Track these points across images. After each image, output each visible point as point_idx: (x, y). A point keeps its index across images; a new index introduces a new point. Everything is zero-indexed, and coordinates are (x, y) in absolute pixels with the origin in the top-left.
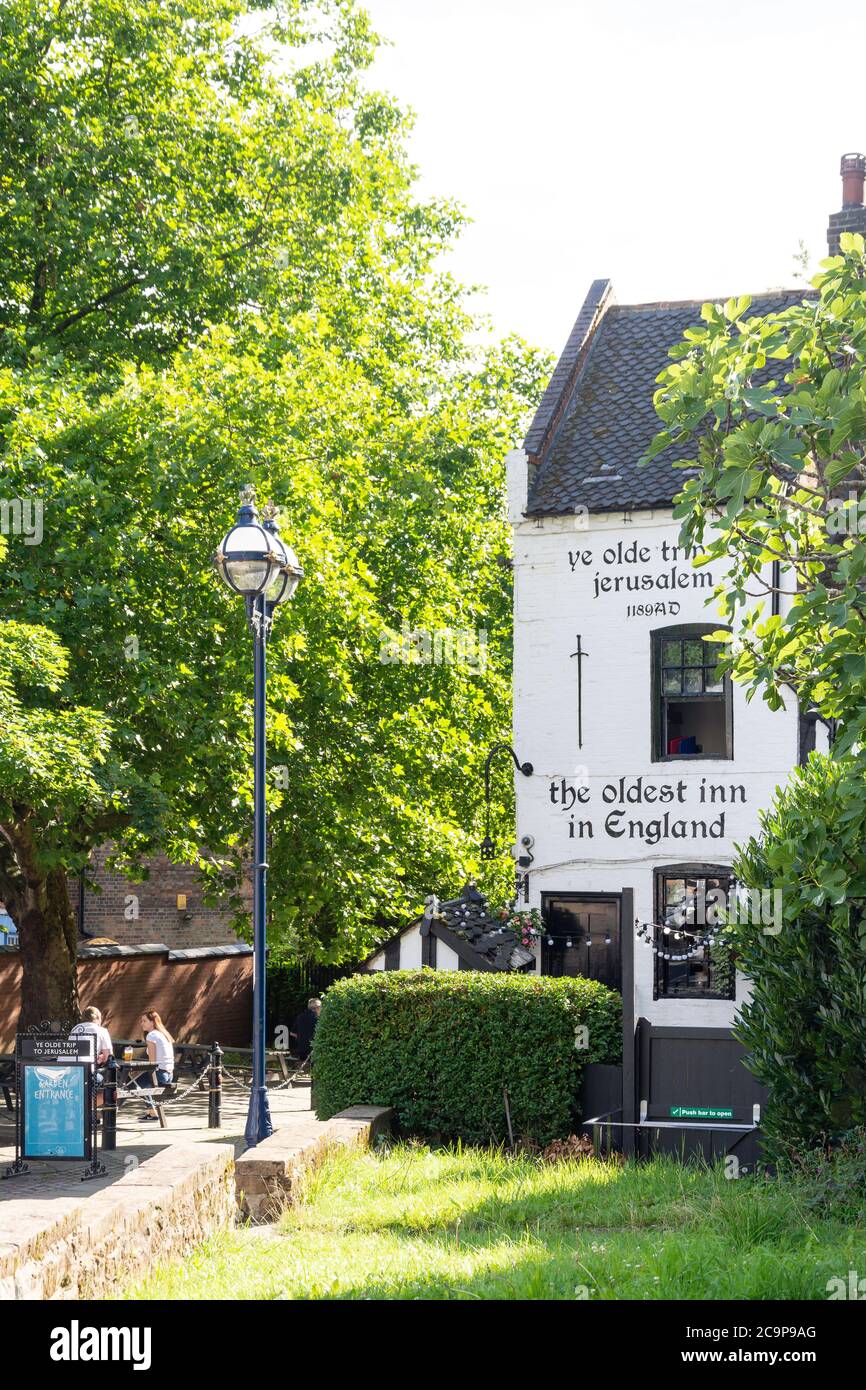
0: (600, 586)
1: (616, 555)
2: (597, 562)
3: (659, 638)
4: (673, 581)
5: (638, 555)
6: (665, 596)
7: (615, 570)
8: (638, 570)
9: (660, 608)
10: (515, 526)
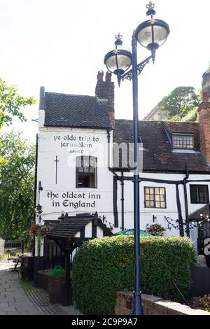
0: (62, 145)
1: (67, 138)
2: (62, 139)
4: (82, 145)
5: (73, 139)
6: (81, 148)
7: (66, 142)
8: (73, 142)
9: (79, 151)
10: (40, 128)
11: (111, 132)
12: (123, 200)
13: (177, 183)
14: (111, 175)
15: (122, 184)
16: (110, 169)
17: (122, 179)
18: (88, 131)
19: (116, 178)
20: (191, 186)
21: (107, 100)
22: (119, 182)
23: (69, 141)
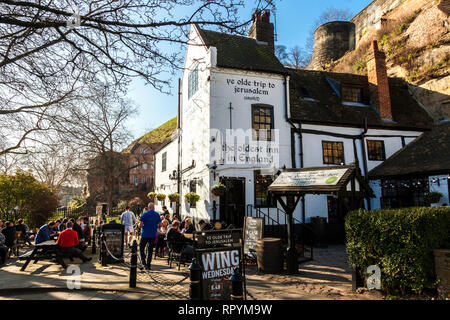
0: (237, 90)
1: (241, 82)
2: (236, 84)
3: (254, 107)
4: (257, 92)
5: (248, 83)
6: (256, 95)
7: (240, 86)
8: (247, 87)
9: (254, 98)
10: (211, 69)
11: (288, 78)
12: (301, 154)
13: (354, 138)
14: (288, 127)
15: (300, 137)
16: (288, 120)
17: (300, 131)
18: (264, 75)
19: (294, 130)
20: (367, 141)
21: (266, 43)
22: (296, 135)
23: (244, 87)
